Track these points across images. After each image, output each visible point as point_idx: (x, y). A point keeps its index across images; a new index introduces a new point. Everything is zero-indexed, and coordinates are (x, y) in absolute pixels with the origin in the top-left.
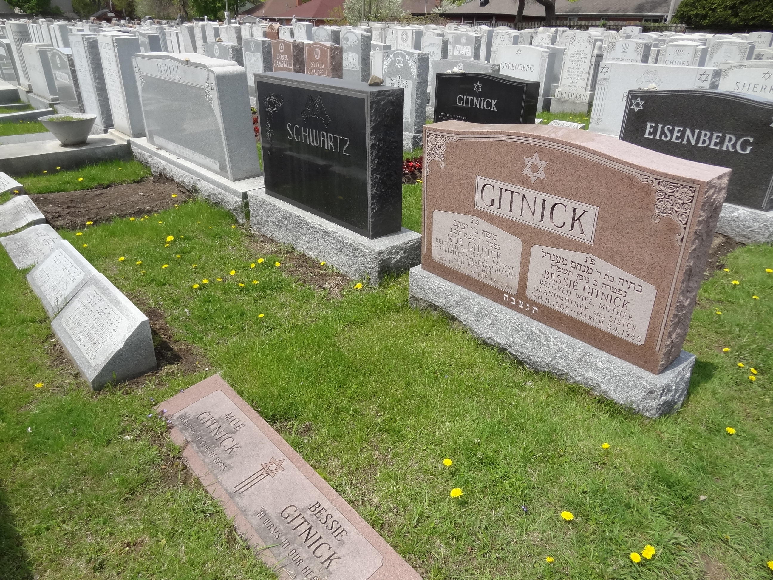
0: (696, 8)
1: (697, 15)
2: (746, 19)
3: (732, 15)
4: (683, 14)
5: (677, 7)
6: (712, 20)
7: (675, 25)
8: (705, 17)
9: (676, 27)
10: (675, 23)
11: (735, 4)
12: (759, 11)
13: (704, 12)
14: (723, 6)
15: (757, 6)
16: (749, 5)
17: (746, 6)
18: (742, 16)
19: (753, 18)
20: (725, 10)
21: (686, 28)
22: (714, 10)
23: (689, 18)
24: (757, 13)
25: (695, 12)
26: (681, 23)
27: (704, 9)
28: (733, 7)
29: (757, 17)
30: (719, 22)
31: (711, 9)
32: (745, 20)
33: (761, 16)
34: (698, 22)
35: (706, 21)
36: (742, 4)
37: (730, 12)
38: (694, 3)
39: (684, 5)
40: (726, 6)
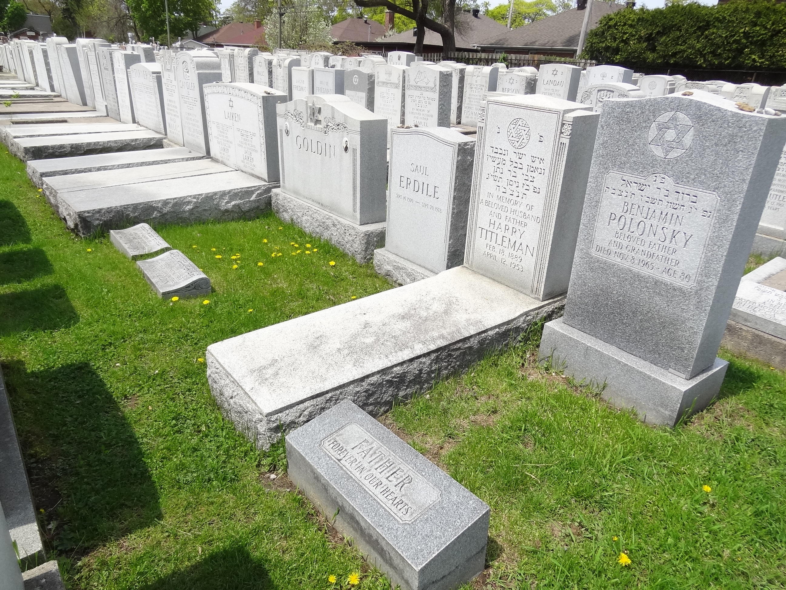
1: (607, 48)
2: (666, 56)
3: (649, 50)
6: (625, 55)
7: (583, 61)
8: (617, 51)
9: (586, 64)
10: (584, 58)
11: (651, 34)
12: (681, 45)
13: (614, 45)
14: (637, 37)
15: (678, 38)
16: (668, 37)
17: (664, 38)
18: (660, 51)
19: (674, 55)
20: (639, 42)
22: (626, 42)
23: (598, 51)
24: (679, 47)
25: (604, 45)
26: (592, 59)
27: (615, 41)
28: (649, 39)
29: (679, 52)
30: (634, 58)
31: (623, 41)
32: (664, 57)
33: (684, 51)
34: (609, 58)
35: (618, 57)
36: (658, 33)
37: (646, 44)
38: (603, 33)
39: (594, 34)
40: (641, 37)
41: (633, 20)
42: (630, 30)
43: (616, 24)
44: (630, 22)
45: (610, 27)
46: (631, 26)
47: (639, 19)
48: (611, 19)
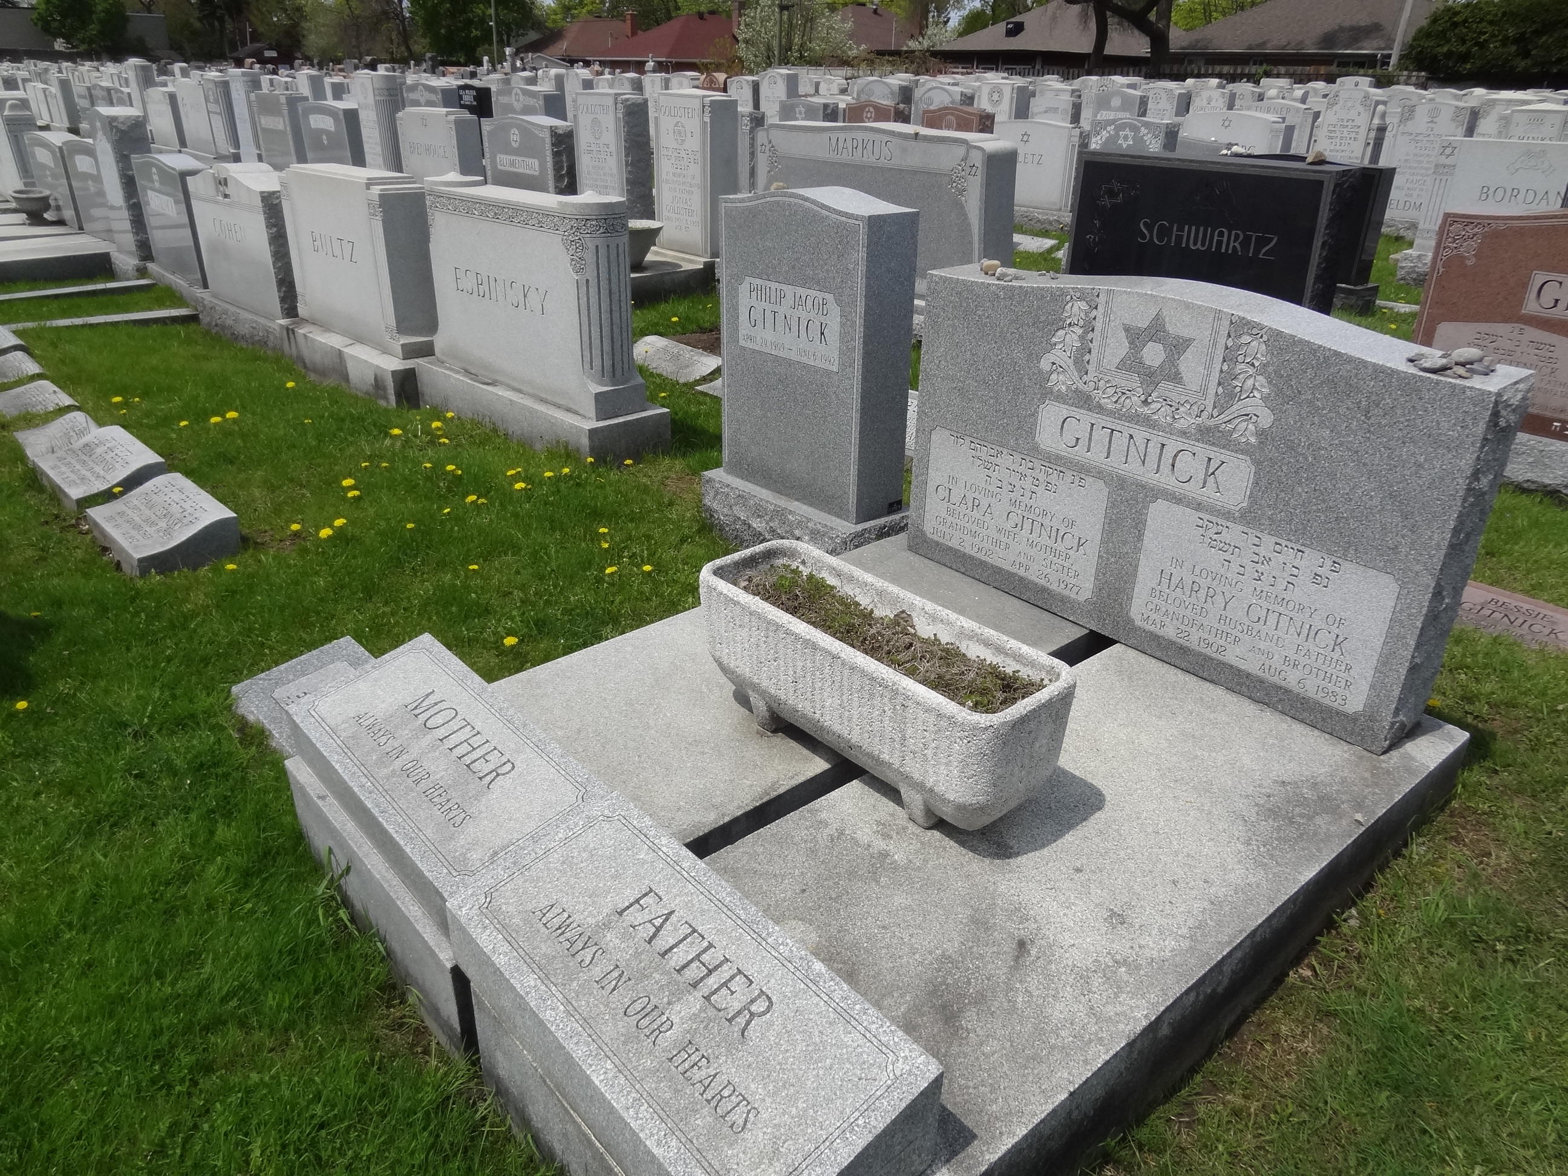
0: (1448, 41)
1: (1449, 55)
3: (1518, 55)
4: (1421, 52)
5: (1409, 38)
6: (1479, 63)
7: (1405, 73)
8: (1465, 57)
9: (1409, 77)
10: (1406, 69)
11: (1523, 34)
13: (1462, 49)
14: (1500, 38)
16: (1551, 36)
17: (1544, 38)
18: (1537, 56)
19: (1560, 61)
20: (1504, 45)
21: (1428, 79)
22: (1482, 45)
23: (1434, 59)
25: (1445, 49)
26: (1420, 70)
27: (1464, 44)
28: (1519, 40)
31: (1477, 44)
32: (1543, 64)
34: (1452, 68)
35: (1468, 66)
36: (1537, 33)
37: (1513, 48)
38: (1444, 32)
39: (1423, 34)
40: (1506, 38)
41: (1496, 15)
42: (1490, 29)
43: (1465, 21)
44: (1489, 17)
45: (1455, 25)
46: (1491, 23)
47: (1504, 14)
48: (1456, 14)
